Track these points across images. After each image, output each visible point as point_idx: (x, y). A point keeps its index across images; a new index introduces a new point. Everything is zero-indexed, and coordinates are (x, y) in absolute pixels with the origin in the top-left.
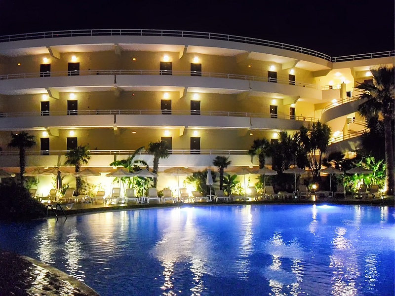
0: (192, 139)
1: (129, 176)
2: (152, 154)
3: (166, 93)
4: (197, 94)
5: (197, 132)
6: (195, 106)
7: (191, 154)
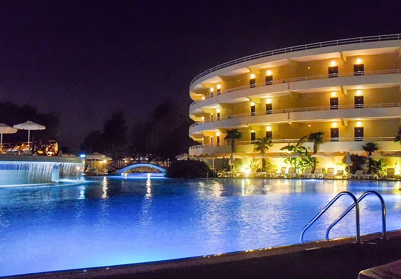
0: (356, 129)
1: (295, 157)
2: (312, 141)
3: (334, 92)
4: (360, 90)
5: (359, 123)
6: (359, 101)
7: (355, 141)
